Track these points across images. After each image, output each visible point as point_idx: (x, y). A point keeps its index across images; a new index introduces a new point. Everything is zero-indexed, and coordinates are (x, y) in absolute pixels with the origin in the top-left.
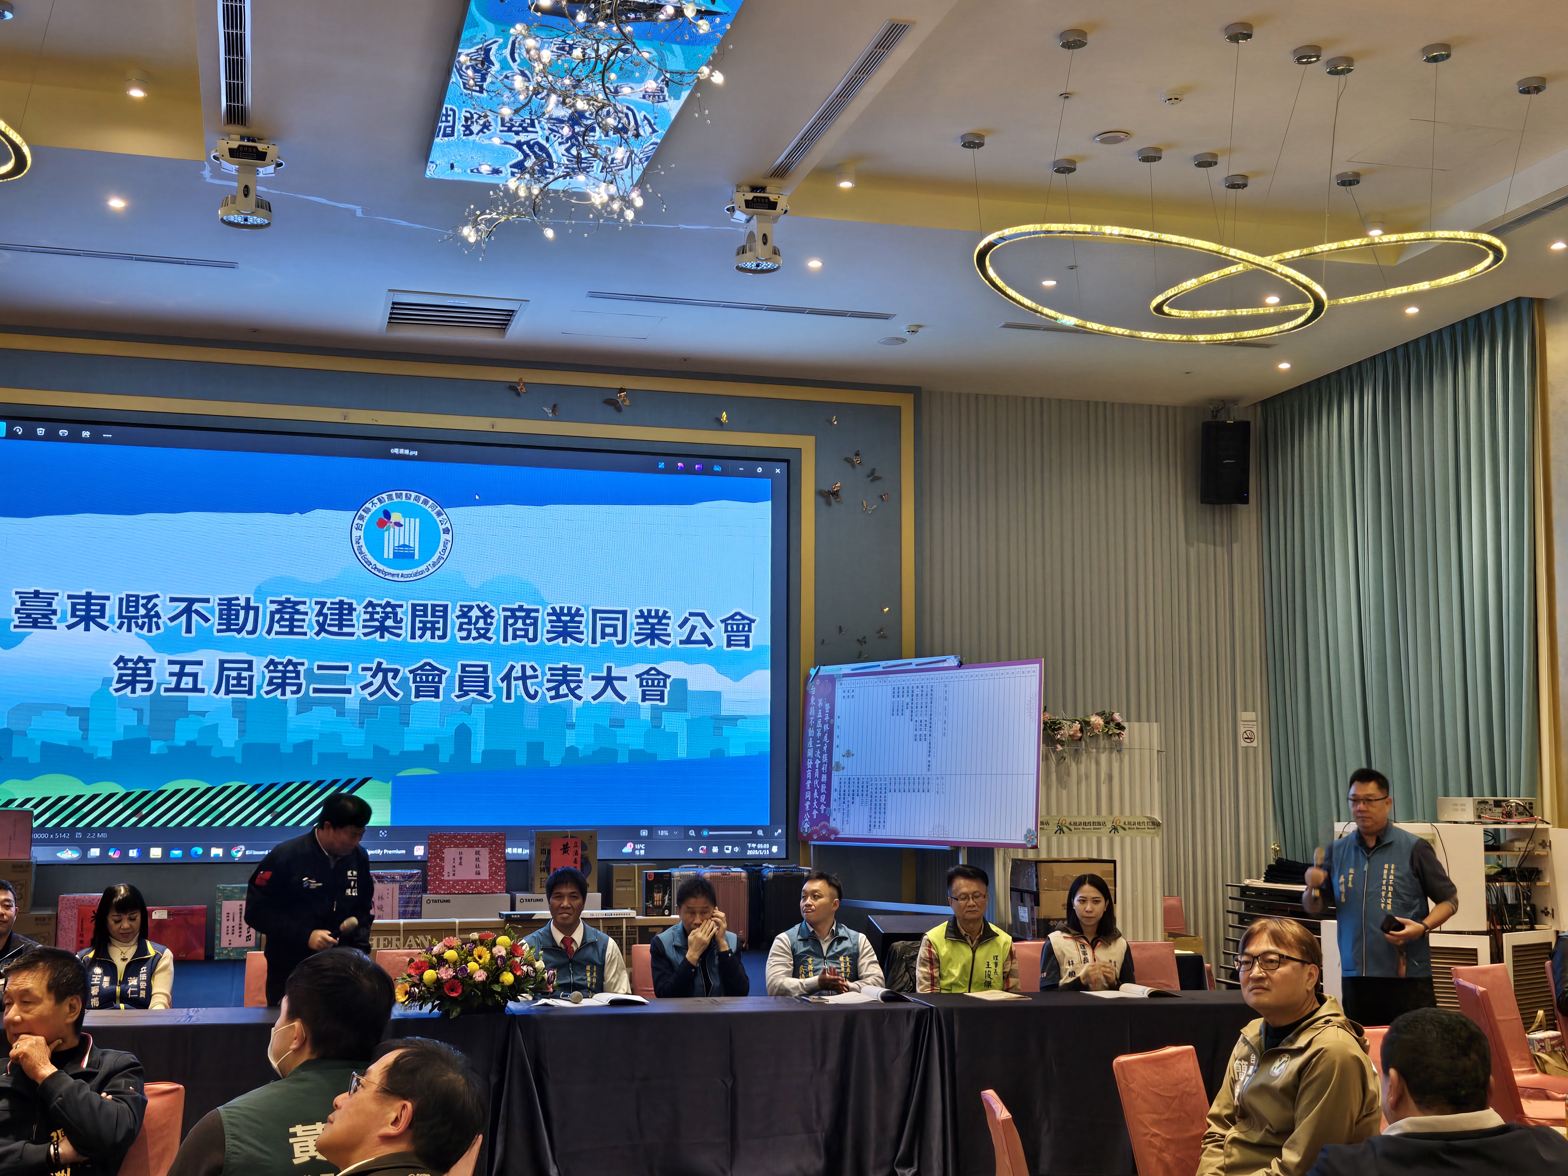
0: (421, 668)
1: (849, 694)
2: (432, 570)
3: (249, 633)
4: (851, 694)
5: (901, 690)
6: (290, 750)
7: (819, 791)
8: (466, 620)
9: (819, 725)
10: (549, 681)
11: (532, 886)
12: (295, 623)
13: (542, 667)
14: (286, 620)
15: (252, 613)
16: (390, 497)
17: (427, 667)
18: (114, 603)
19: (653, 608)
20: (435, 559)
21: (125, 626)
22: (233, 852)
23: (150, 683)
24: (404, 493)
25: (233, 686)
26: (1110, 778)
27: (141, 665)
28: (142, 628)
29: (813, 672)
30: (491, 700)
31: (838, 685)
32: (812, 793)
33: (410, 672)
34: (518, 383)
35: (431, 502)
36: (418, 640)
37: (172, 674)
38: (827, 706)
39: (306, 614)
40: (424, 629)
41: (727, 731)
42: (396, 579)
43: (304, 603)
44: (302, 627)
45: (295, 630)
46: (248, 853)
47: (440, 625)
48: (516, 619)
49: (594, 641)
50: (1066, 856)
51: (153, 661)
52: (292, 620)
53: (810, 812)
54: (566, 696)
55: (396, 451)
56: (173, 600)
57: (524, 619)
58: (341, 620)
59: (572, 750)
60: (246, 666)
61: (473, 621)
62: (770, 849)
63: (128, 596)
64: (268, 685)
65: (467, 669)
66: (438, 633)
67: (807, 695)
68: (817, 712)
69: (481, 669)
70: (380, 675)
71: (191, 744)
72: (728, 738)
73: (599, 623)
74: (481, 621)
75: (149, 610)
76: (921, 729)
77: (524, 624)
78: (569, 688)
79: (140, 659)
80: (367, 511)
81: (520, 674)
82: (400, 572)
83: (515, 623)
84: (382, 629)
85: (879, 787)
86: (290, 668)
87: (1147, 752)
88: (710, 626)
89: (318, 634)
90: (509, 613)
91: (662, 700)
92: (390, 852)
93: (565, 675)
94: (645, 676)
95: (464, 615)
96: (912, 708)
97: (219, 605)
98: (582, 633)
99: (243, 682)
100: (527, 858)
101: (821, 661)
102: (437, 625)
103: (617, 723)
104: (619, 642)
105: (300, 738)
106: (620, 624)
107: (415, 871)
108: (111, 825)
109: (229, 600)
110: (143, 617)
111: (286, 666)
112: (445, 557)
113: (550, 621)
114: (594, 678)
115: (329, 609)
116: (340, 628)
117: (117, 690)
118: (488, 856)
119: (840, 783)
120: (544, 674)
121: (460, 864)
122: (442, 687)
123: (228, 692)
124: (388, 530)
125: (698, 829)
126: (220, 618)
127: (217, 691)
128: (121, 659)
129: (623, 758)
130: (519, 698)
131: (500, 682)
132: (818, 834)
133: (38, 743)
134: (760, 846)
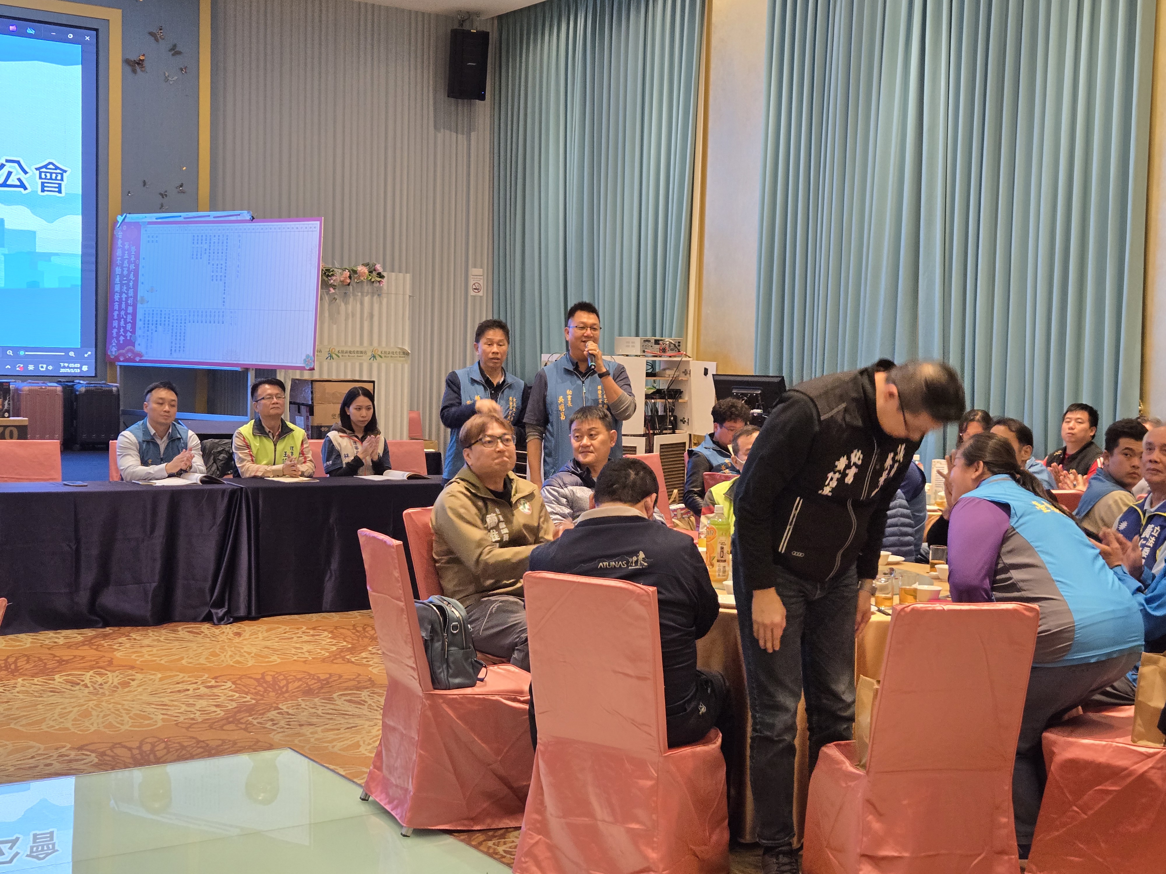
1: (153, 239)
4: (155, 239)
5: (200, 238)
7: (125, 320)
26: (371, 316)
29: (120, 219)
31: (143, 231)
32: (119, 321)
41: (42, 266)
50: (334, 378)
67: (113, 238)
72: (43, 273)
76: (217, 271)
85: (179, 318)
87: (401, 297)
88: (26, 172)
96: (210, 253)
101: (126, 209)
119: (145, 314)
125: (15, 350)
132: (124, 357)
134: (71, 365)
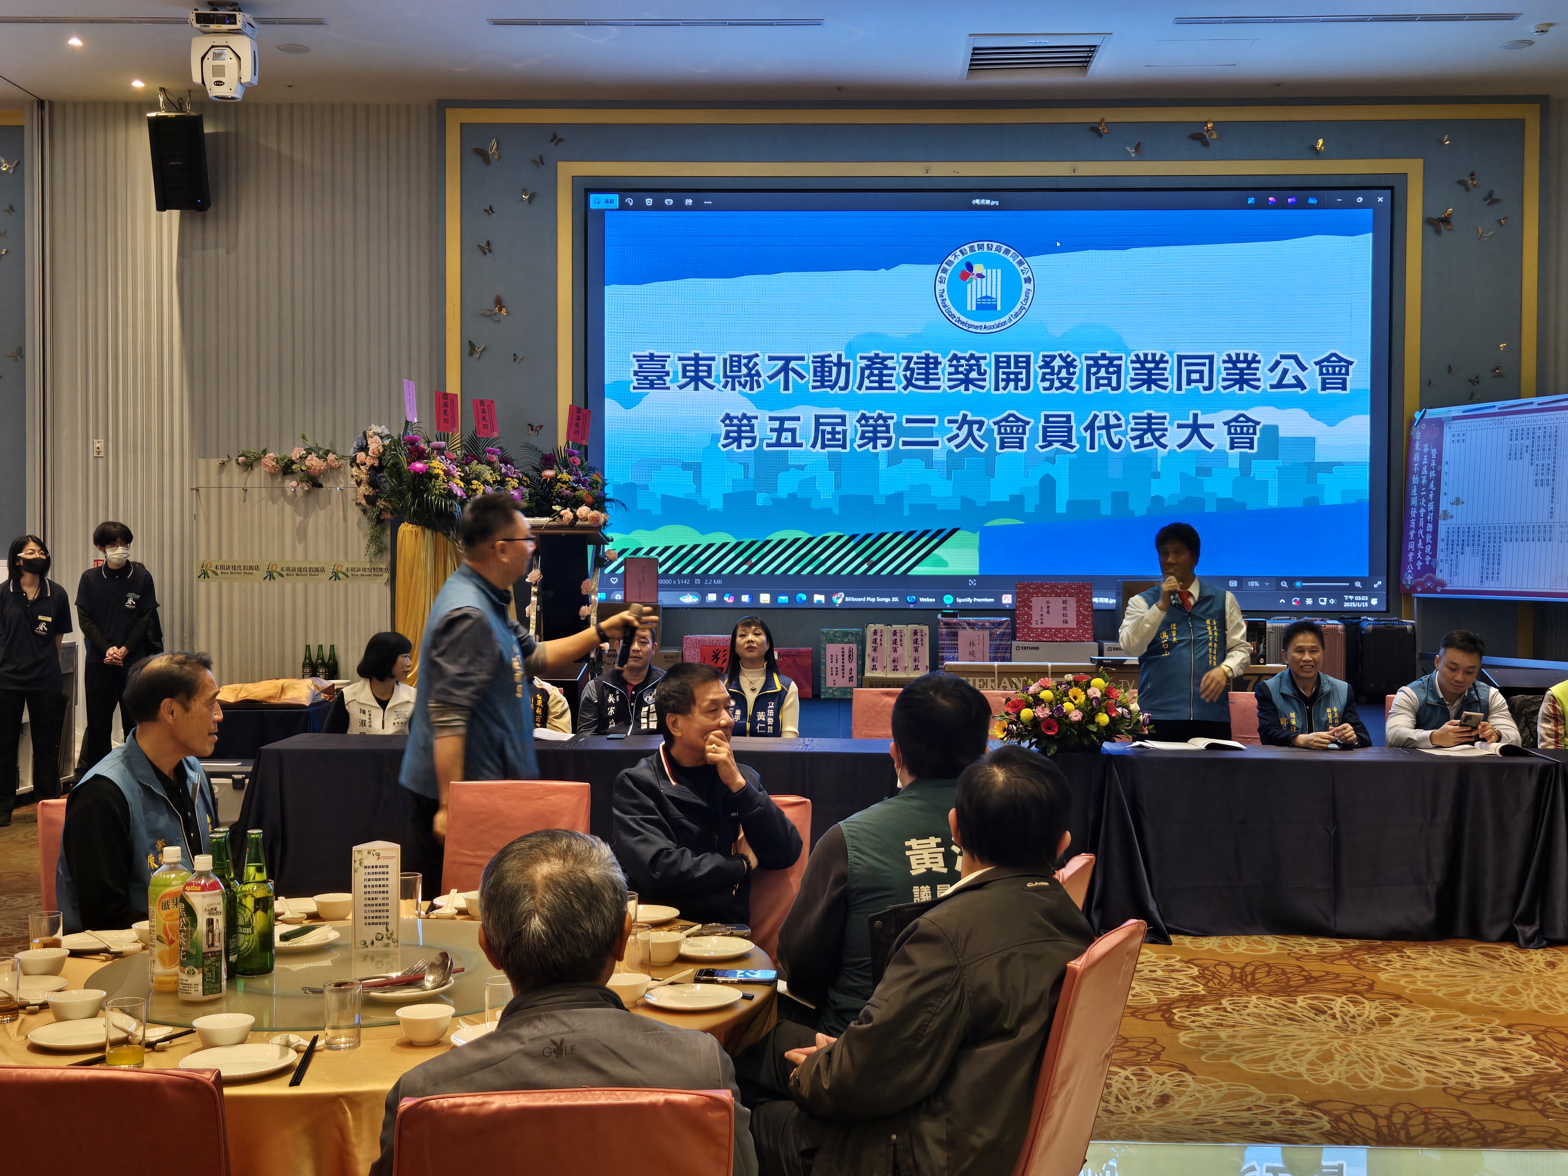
0: (1005, 419)
1: (1458, 438)
2: (1014, 321)
3: (841, 389)
4: (1461, 438)
5: (1520, 432)
6: (883, 502)
7: (1424, 541)
8: (1049, 370)
9: (1425, 472)
10: (1133, 430)
12: (884, 378)
13: (1126, 416)
14: (876, 375)
15: (843, 369)
16: (972, 249)
17: (1011, 419)
18: (718, 364)
19: (1242, 352)
20: (1016, 309)
21: (730, 385)
22: (834, 599)
23: (754, 439)
24: (985, 243)
25: (829, 440)
27: (745, 422)
28: (744, 387)
29: (1418, 415)
30: (1075, 449)
31: (1446, 429)
32: (1416, 542)
33: (995, 423)
34: (1100, 123)
35: (1013, 251)
36: (1001, 391)
37: (772, 430)
38: (1434, 452)
39: (894, 368)
40: (1007, 381)
41: (1322, 478)
42: (979, 331)
43: (892, 358)
44: (890, 382)
45: (885, 385)
46: (847, 599)
47: (1023, 376)
48: (1099, 367)
49: (1179, 388)
51: (756, 418)
52: (881, 375)
53: (1414, 564)
54: (1151, 444)
55: (977, 201)
56: (771, 359)
57: (1107, 367)
58: (927, 374)
59: (1157, 500)
60: (840, 420)
61: (1056, 370)
62: (1369, 601)
63: (731, 356)
64: (861, 438)
65: (1050, 419)
66: (1022, 384)
67: (1410, 440)
68: (1422, 458)
69: (1064, 419)
70: (966, 427)
71: (792, 496)
72: (1322, 487)
73: (1184, 369)
74: (1064, 371)
75: (750, 370)
76: (1542, 474)
77: (1107, 372)
78: (1153, 436)
79: (744, 416)
80: (950, 263)
81: (1103, 424)
82: (983, 324)
83: (1098, 372)
84: (967, 382)
85: (1493, 536)
86: (881, 422)
88: (1304, 368)
89: (905, 388)
90: (1091, 362)
91: (1252, 448)
92: (980, 600)
93: (1149, 424)
94: (1233, 424)
95: (1047, 365)
96: (1532, 451)
97: (813, 362)
98: (1166, 380)
99: (837, 436)
100: (1114, 607)
101: (1427, 403)
102: (1020, 376)
103: (1204, 471)
104: (1205, 389)
105: (891, 491)
106: (1206, 369)
107: (1004, 619)
108: (725, 572)
109: (823, 357)
110: (745, 376)
111: (876, 421)
112: (1026, 307)
113: (1134, 369)
114: (1180, 426)
115: (916, 363)
116: (927, 383)
117: (724, 446)
118: (1075, 605)
119: (1448, 532)
120: (1127, 422)
121: (1048, 612)
122: (1025, 437)
123: (824, 446)
124: (971, 282)
125: (1291, 580)
126: (815, 375)
127: (814, 446)
128: (728, 416)
129: (1210, 507)
130: (1103, 448)
131: (1083, 432)
132: (1423, 586)
133: (659, 496)
134: (1357, 598)
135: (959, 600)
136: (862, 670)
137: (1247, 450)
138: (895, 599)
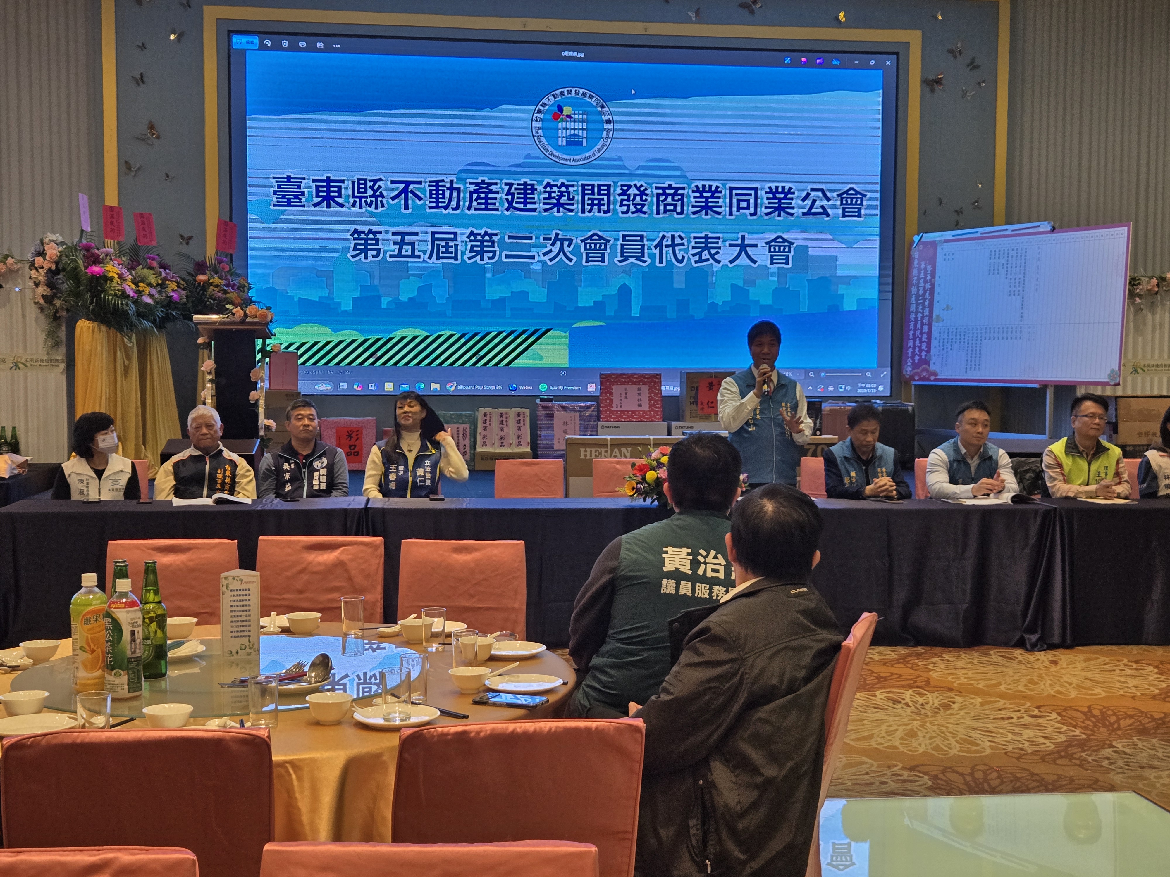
0: (590, 237)
1: (949, 257)
2: (597, 155)
4: (951, 256)
5: (996, 253)
6: (490, 304)
7: (921, 339)
8: (626, 198)
9: (921, 284)
10: (693, 248)
11: (683, 416)
12: (490, 201)
13: (688, 236)
14: (482, 198)
15: (455, 193)
16: (562, 94)
17: (596, 237)
18: (348, 185)
19: (780, 185)
20: (599, 146)
21: (358, 203)
23: (378, 251)
24: (574, 90)
25: (443, 253)
27: (371, 236)
28: (370, 206)
29: (916, 239)
30: (647, 264)
31: (939, 250)
32: (915, 341)
33: (582, 241)
35: (596, 97)
36: (587, 214)
37: (395, 243)
38: (929, 268)
39: (497, 193)
40: (592, 205)
41: (842, 289)
42: (568, 163)
43: (496, 184)
44: (495, 204)
45: (490, 207)
47: (605, 202)
48: (667, 195)
49: (731, 214)
50: (1139, 393)
51: (381, 233)
52: (486, 198)
53: (913, 358)
54: (708, 260)
55: (566, 53)
56: (393, 182)
57: (673, 195)
58: (525, 198)
59: (713, 305)
60: (452, 236)
61: (632, 198)
62: (877, 388)
63: (359, 180)
64: (470, 252)
65: (627, 238)
66: (603, 208)
67: (910, 258)
68: (919, 273)
69: (639, 238)
70: (558, 243)
71: (412, 300)
72: (842, 296)
73: (735, 199)
74: (638, 198)
75: (375, 191)
76: (1015, 286)
77: (673, 200)
78: (710, 253)
79: (370, 231)
80: (544, 105)
81: (670, 243)
82: (572, 157)
83: (666, 199)
84: (559, 205)
85: (975, 336)
86: (487, 238)
88: (828, 199)
89: (507, 209)
90: (660, 191)
91: (787, 263)
92: (569, 388)
93: (706, 243)
94: (773, 244)
95: (624, 193)
96: (1007, 268)
97: (429, 186)
98: (720, 207)
99: (450, 250)
100: (679, 394)
101: (924, 229)
102: (602, 202)
103: (750, 283)
104: (751, 215)
105: (496, 297)
106: (752, 199)
107: (589, 403)
108: (355, 364)
109: (437, 182)
110: (370, 197)
111: (483, 237)
112: (607, 144)
113: (695, 197)
114: (731, 245)
115: (516, 189)
116: (525, 205)
117: (353, 257)
118: (647, 392)
119: (940, 333)
120: (689, 242)
121: (626, 398)
122: (607, 253)
123: (439, 258)
124: (561, 121)
126: (431, 197)
127: (430, 257)
128: (356, 231)
129: (755, 312)
130: (669, 262)
131: (653, 249)
132: (919, 376)
133: (296, 299)
134: (868, 385)
135: (552, 388)
136: (474, 446)
137: (784, 266)
138: (499, 387)
